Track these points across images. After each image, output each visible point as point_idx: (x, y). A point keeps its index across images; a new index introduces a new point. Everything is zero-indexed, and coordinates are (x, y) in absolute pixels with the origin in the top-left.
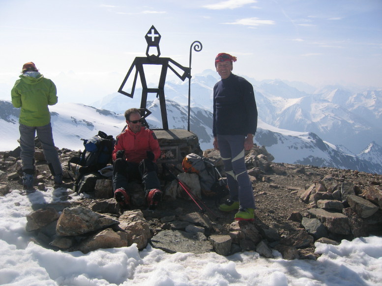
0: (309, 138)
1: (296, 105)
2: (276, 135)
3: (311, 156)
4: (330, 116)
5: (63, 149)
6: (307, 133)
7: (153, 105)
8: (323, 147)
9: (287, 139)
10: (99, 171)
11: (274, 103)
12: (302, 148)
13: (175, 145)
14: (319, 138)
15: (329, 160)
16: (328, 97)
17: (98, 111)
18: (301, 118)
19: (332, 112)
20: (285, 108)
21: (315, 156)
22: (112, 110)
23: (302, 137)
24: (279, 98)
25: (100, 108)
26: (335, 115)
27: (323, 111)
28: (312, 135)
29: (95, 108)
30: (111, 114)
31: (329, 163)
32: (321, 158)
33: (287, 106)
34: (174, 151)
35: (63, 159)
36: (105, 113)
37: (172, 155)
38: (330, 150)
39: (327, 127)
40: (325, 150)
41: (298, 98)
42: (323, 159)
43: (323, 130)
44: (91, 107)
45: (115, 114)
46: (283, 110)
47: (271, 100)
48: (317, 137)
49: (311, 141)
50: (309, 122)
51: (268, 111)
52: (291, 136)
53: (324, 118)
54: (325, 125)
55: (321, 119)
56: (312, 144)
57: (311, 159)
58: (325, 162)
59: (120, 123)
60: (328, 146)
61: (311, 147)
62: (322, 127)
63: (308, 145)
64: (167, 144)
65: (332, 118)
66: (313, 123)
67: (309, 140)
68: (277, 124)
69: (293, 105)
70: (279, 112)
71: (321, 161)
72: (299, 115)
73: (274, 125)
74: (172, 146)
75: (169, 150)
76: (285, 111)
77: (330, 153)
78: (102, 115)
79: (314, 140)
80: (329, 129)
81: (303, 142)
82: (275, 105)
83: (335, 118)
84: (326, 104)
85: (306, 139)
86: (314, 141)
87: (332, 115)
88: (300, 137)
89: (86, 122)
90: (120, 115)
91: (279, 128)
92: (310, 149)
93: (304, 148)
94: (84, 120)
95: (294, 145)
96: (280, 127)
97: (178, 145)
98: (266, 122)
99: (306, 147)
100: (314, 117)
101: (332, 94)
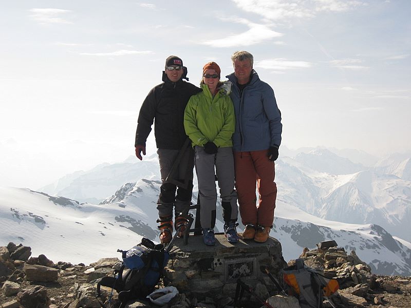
0: (371, 233)
1: (350, 185)
2: (321, 229)
3: (375, 261)
4: (402, 199)
5: (60, 263)
6: (368, 225)
7: (135, 189)
8: (394, 246)
9: (338, 236)
10: (148, 297)
11: (317, 182)
12: (362, 249)
13: (252, 256)
14: (387, 233)
15: (403, 266)
16: (396, 171)
17: (52, 199)
18: (357, 203)
19: (404, 192)
20: (334, 189)
21: (383, 261)
22: (72, 197)
23: (362, 232)
24: (325, 175)
25: (54, 195)
26: (409, 198)
27: (390, 192)
28: (376, 228)
29: (47, 195)
30: (72, 204)
31: (403, 270)
32: (392, 263)
33: (336, 186)
34: (250, 265)
35: (66, 278)
36: (63, 202)
37: (248, 271)
38: (404, 250)
39: (397, 216)
40: (397, 251)
41: (351, 173)
42: (394, 264)
43: (391, 221)
44: (42, 193)
45: (78, 203)
46: (331, 192)
47: (312, 178)
48: (383, 231)
49: (375, 238)
50: (370, 209)
51: (309, 194)
52: (344, 231)
53: (392, 202)
54: (395, 213)
55: (387, 204)
56: (376, 243)
57: (376, 265)
58: (398, 268)
59: (86, 217)
60: (401, 244)
61: (375, 246)
62: (390, 216)
63: (370, 244)
64: (241, 254)
65: (404, 202)
66: (376, 210)
67: (373, 236)
68: (322, 214)
69: (346, 185)
70: (325, 196)
71: (391, 267)
72: (354, 199)
73: (318, 216)
74: (249, 257)
75: (243, 263)
76: (334, 193)
77: (404, 255)
78: (58, 205)
79: (379, 235)
80: (400, 218)
81: (362, 239)
82: (319, 185)
83: (408, 202)
84: (394, 181)
85: (367, 234)
86: (379, 237)
87: (404, 197)
88: (357, 232)
89: (34, 216)
90: (85, 205)
91: (325, 219)
92: (374, 250)
93: (365, 249)
94: (30, 214)
95: (350, 244)
96: (328, 218)
97: (256, 256)
98: (306, 212)
99: (369, 247)
100: (377, 202)
101: (402, 166)
